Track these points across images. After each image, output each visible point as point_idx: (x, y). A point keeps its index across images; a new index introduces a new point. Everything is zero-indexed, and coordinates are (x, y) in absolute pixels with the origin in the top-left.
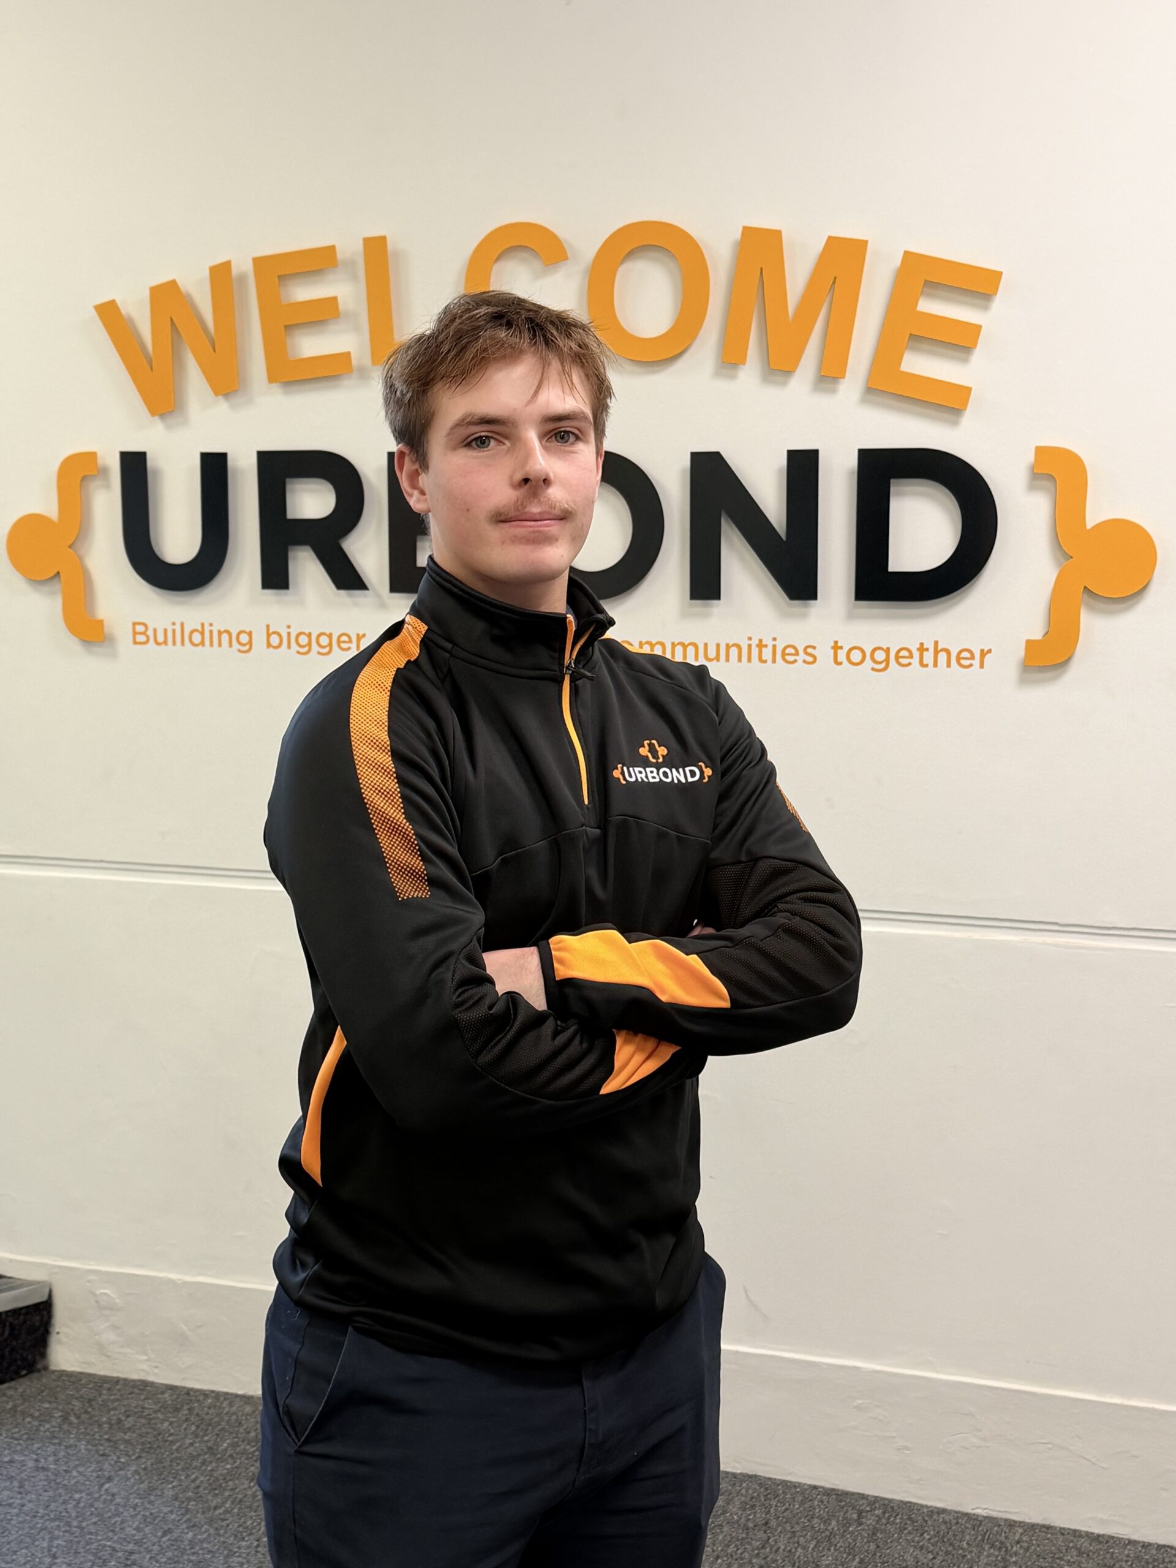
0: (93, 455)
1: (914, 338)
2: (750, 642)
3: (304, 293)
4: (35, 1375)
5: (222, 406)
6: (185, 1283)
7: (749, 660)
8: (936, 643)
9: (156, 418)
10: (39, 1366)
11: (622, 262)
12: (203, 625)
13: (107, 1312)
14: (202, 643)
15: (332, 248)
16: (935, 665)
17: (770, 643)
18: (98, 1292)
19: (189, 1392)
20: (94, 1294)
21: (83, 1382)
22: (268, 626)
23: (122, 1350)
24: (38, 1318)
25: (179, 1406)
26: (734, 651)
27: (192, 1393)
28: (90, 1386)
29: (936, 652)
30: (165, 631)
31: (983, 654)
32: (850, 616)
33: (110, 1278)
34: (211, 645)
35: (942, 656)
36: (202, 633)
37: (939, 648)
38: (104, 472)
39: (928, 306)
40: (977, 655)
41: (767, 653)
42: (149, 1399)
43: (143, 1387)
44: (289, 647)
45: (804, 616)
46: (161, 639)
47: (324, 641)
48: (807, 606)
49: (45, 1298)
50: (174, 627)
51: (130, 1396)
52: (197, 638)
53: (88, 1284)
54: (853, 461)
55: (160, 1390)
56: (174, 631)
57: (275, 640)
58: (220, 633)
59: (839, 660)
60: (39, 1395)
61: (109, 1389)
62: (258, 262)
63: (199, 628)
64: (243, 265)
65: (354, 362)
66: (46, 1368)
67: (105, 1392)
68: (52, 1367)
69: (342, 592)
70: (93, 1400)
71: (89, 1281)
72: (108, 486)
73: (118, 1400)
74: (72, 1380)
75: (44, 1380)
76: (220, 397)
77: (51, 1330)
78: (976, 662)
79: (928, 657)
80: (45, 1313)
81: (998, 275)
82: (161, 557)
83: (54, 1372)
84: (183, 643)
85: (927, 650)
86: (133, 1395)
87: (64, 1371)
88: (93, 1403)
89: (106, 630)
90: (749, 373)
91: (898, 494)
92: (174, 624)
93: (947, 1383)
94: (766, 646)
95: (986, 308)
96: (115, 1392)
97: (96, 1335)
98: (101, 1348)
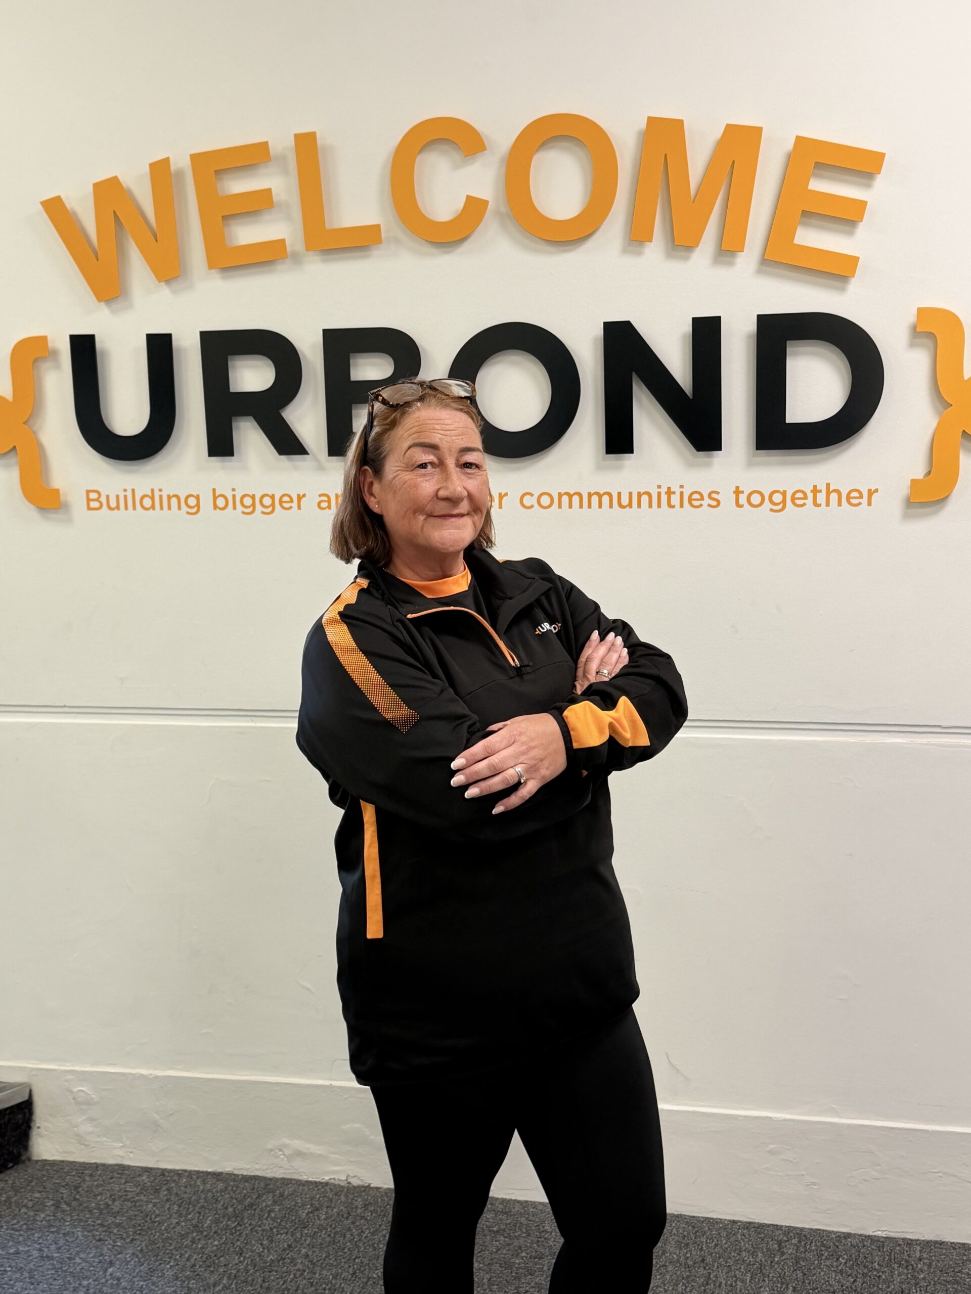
0: (44, 339)
1: (805, 214)
2: (659, 490)
3: (238, 186)
4: (21, 1166)
5: (165, 291)
6: (157, 1077)
7: (659, 506)
8: (828, 485)
9: (102, 304)
10: (23, 1158)
11: (537, 150)
12: (152, 491)
13: (84, 1107)
14: (153, 507)
15: (265, 145)
16: (828, 504)
17: (678, 491)
18: (75, 1090)
19: (163, 1172)
20: (72, 1092)
21: (65, 1170)
22: (214, 490)
23: (99, 1139)
24: (21, 1116)
25: (158, 1188)
26: (645, 499)
27: (167, 1174)
28: (73, 1174)
29: (828, 493)
30: (118, 497)
31: (871, 493)
32: (750, 464)
33: (84, 1077)
34: (162, 508)
35: (834, 497)
36: (152, 498)
37: (831, 489)
38: (54, 354)
39: (817, 185)
40: (865, 495)
41: (675, 499)
42: (129, 1183)
43: (121, 1170)
44: (235, 508)
45: (709, 465)
46: (113, 504)
47: (267, 501)
48: (711, 456)
49: (26, 1098)
50: (125, 493)
51: (111, 1181)
52: (147, 502)
53: (66, 1083)
54: (752, 326)
55: (138, 1173)
56: (125, 497)
57: (221, 502)
58: (169, 497)
59: (741, 503)
60: (28, 1185)
61: (91, 1175)
62: (194, 157)
63: (150, 494)
64: (181, 161)
65: (289, 249)
66: (29, 1159)
67: (87, 1178)
68: (35, 1158)
69: (283, 457)
70: (79, 1187)
71: (66, 1081)
72: (58, 367)
73: (101, 1185)
74: (55, 1168)
75: (30, 1171)
76: (163, 283)
77: (32, 1124)
78: (865, 500)
79: (821, 498)
80: (26, 1111)
81: (882, 156)
82: (112, 430)
83: (37, 1161)
84: (134, 508)
85: (820, 491)
86: (114, 1180)
87: (46, 1160)
88: (80, 1189)
89: (62, 498)
90: (655, 250)
91: (795, 354)
92: (125, 490)
93: (849, 1126)
94: (674, 493)
95: (869, 186)
96: (97, 1177)
97: (75, 1127)
98: (80, 1139)
